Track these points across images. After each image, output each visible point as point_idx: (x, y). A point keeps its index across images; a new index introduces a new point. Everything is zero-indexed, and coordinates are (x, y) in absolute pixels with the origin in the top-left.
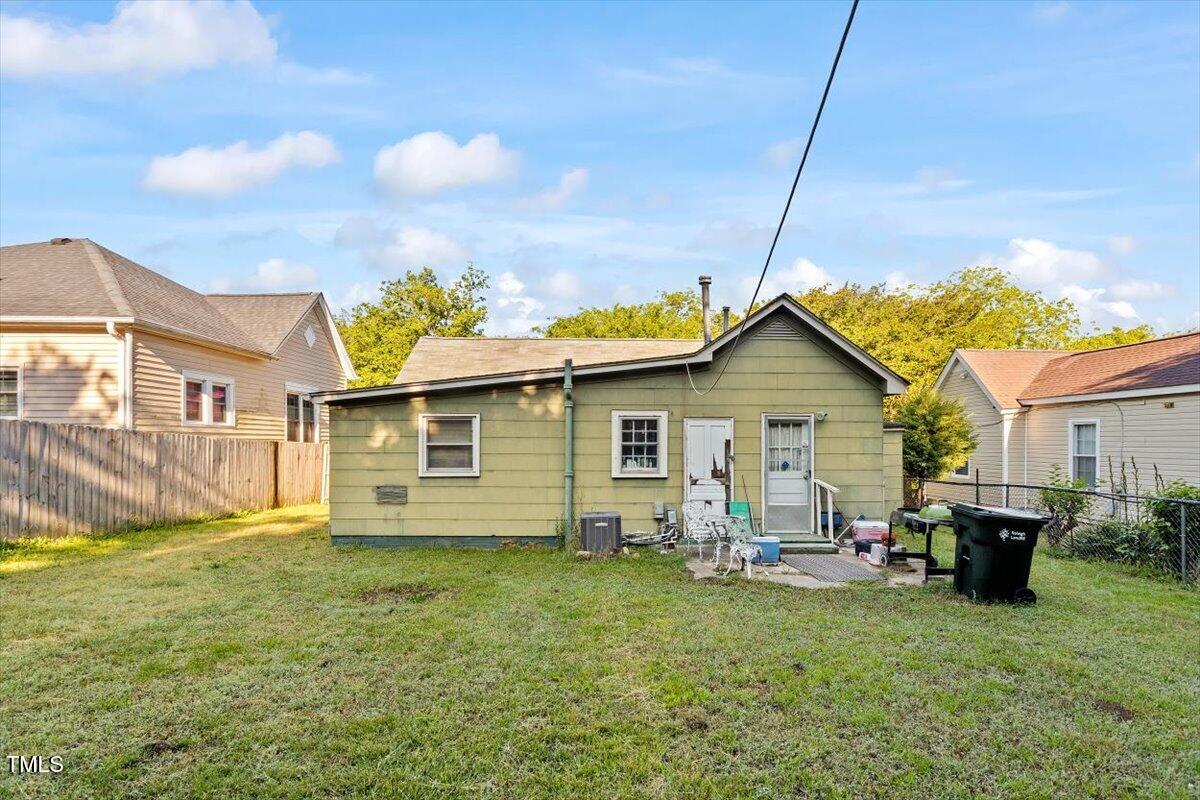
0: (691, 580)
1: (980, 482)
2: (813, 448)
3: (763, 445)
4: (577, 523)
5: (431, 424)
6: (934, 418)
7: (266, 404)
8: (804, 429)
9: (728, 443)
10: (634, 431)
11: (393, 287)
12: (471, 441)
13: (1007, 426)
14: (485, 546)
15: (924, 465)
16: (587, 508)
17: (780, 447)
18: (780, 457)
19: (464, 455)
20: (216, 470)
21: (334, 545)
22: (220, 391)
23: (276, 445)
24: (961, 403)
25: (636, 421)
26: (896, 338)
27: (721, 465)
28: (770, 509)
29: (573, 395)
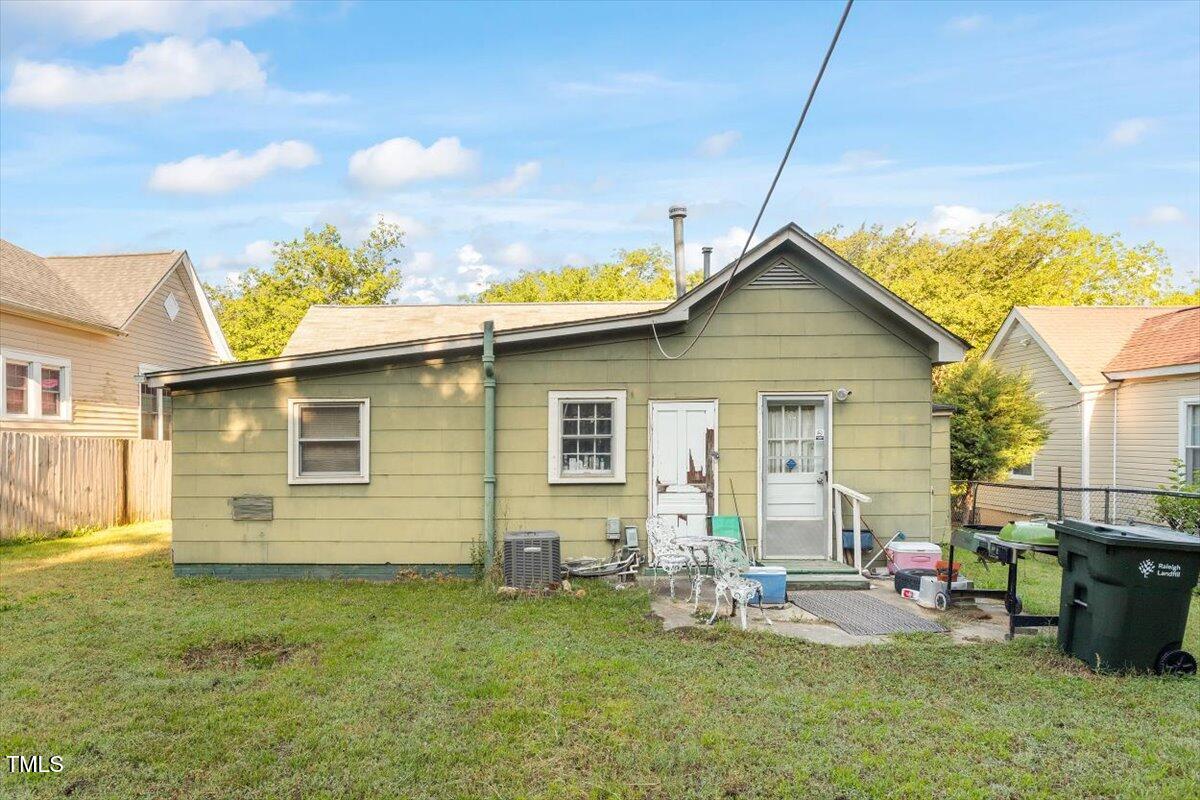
0: (659, 632)
1: (1063, 486)
2: (830, 440)
3: (760, 437)
4: (501, 546)
5: (304, 413)
6: (991, 399)
7: (114, 392)
8: (818, 413)
9: (710, 434)
10: (579, 419)
11: (289, 249)
12: (358, 435)
13: (1088, 409)
14: (378, 579)
15: (976, 462)
16: (513, 527)
17: (783, 439)
18: (784, 453)
19: (346, 455)
20: (42, 476)
21: (178, 576)
22: (52, 376)
23: (125, 444)
24: (1027, 377)
25: (581, 405)
26: (932, 295)
27: (700, 464)
28: (771, 526)
29: (495, 371)
